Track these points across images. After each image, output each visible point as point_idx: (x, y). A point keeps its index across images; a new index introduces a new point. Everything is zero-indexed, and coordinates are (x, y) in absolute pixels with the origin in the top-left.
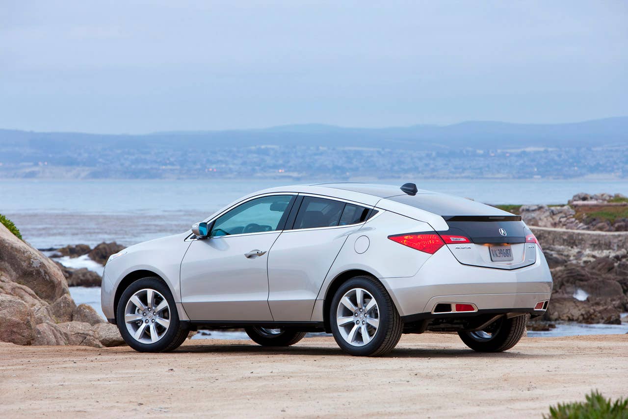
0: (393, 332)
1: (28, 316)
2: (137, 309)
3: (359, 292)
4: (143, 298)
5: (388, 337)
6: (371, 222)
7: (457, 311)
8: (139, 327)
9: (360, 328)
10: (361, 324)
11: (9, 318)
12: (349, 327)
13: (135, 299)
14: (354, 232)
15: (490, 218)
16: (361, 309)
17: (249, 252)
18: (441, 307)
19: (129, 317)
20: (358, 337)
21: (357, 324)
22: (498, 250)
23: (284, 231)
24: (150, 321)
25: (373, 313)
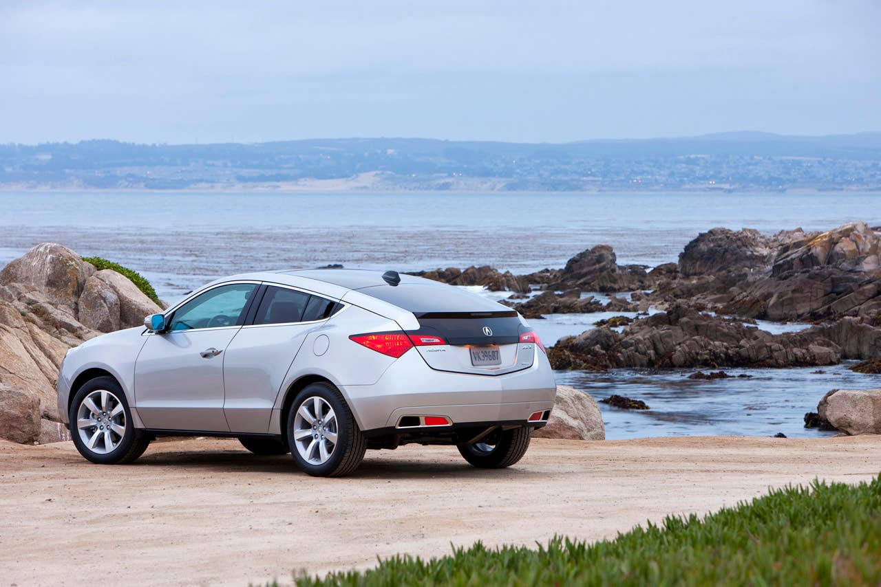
0: (354, 449)
1: (30, 409)
2: (91, 413)
3: (317, 401)
4: (97, 401)
5: (347, 455)
6: (336, 318)
7: (426, 424)
8: (94, 433)
9: (318, 444)
10: (319, 439)
11: (6, 411)
12: (306, 441)
13: (88, 402)
14: (317, 329)
15: (473, 315)
16: (319, 421)
17: (204, 350)
18: (406, 420)
19: (82, 422)
20: (316, 453)
21: (316, 438)
22: (482, 352)
23: (244, 327)
24: (105, 428)
25: (330, 426)
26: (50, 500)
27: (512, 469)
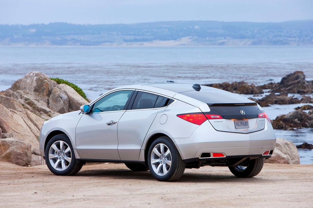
0: (179, 168)
1: (26, 150)
2: (55, 151)
3: (162, 145)
4: (58, 146)
5: (176, 171)
6: (170, 106)
7: (214, 157)
8: (56, 161)
9: (162, 166)
10: (163, 163)
11: (15, 151)
12: (157, 164)
13: (54, 146)
14: (161, 112)
15: (236, 104)
16: (163, 155)
17: (108, 122)
18: (204, 155)
19: (51, 156)
20: (161, 170)
21: (161, 163)
22: (240, 122)
23: (127, 111)
24: (62, 158)
25: (168, 157)
26: (36, 193)
27: (255, 178)
